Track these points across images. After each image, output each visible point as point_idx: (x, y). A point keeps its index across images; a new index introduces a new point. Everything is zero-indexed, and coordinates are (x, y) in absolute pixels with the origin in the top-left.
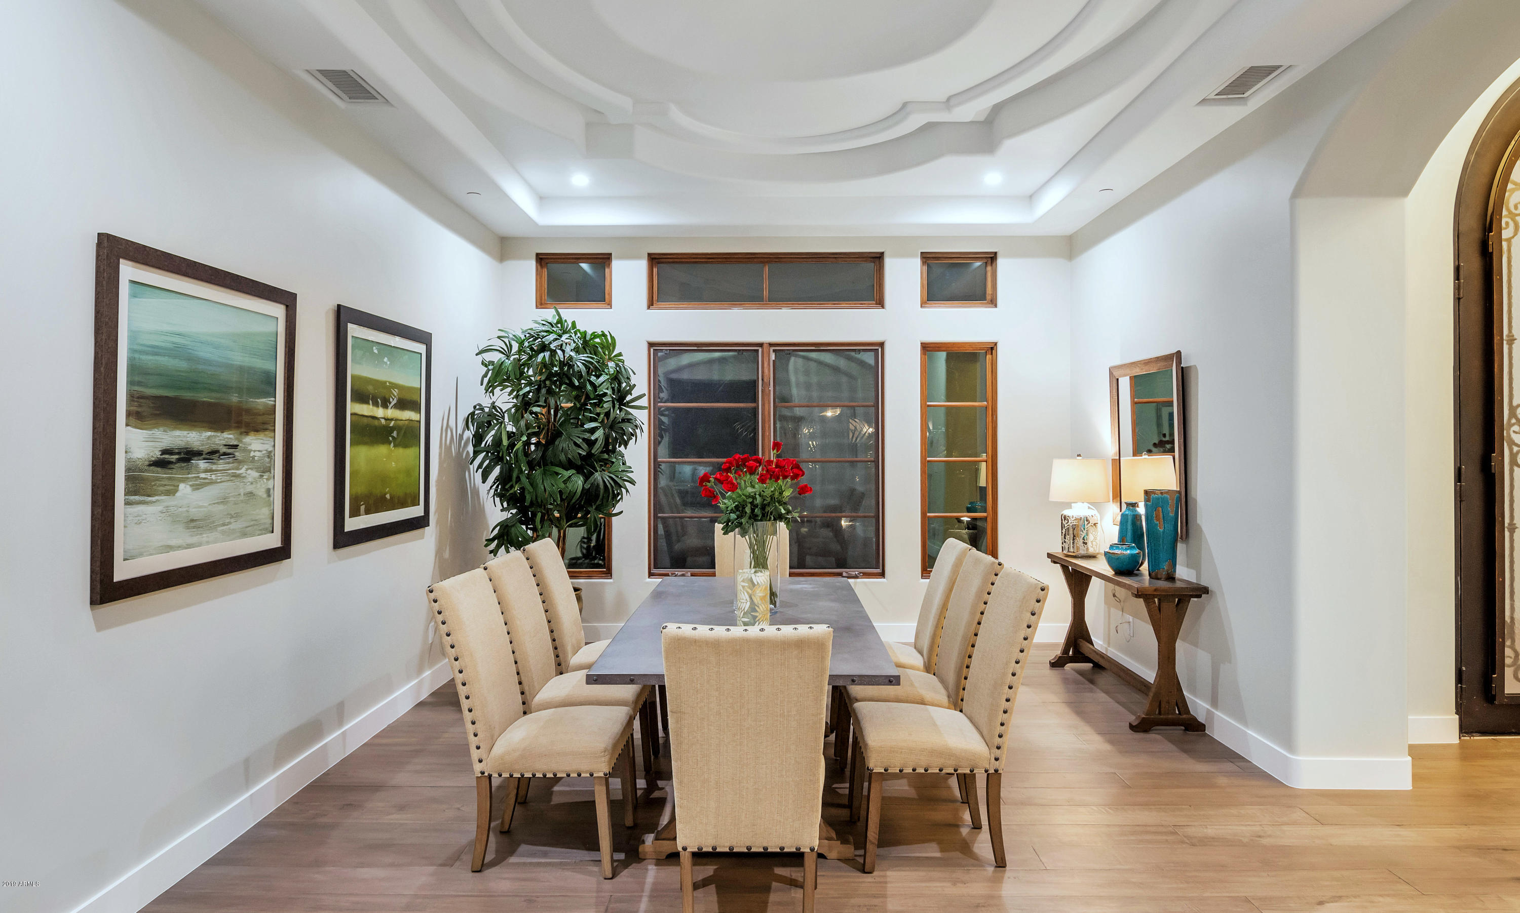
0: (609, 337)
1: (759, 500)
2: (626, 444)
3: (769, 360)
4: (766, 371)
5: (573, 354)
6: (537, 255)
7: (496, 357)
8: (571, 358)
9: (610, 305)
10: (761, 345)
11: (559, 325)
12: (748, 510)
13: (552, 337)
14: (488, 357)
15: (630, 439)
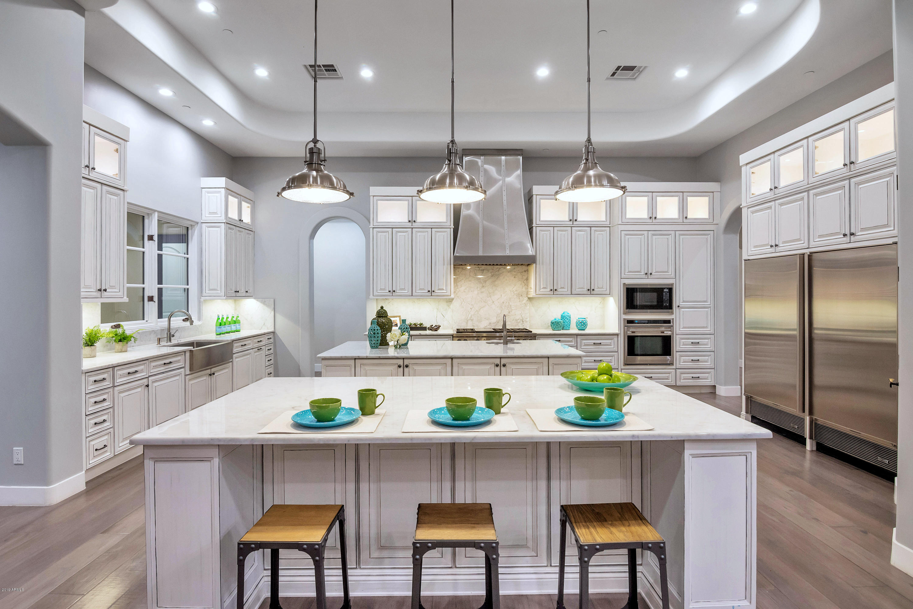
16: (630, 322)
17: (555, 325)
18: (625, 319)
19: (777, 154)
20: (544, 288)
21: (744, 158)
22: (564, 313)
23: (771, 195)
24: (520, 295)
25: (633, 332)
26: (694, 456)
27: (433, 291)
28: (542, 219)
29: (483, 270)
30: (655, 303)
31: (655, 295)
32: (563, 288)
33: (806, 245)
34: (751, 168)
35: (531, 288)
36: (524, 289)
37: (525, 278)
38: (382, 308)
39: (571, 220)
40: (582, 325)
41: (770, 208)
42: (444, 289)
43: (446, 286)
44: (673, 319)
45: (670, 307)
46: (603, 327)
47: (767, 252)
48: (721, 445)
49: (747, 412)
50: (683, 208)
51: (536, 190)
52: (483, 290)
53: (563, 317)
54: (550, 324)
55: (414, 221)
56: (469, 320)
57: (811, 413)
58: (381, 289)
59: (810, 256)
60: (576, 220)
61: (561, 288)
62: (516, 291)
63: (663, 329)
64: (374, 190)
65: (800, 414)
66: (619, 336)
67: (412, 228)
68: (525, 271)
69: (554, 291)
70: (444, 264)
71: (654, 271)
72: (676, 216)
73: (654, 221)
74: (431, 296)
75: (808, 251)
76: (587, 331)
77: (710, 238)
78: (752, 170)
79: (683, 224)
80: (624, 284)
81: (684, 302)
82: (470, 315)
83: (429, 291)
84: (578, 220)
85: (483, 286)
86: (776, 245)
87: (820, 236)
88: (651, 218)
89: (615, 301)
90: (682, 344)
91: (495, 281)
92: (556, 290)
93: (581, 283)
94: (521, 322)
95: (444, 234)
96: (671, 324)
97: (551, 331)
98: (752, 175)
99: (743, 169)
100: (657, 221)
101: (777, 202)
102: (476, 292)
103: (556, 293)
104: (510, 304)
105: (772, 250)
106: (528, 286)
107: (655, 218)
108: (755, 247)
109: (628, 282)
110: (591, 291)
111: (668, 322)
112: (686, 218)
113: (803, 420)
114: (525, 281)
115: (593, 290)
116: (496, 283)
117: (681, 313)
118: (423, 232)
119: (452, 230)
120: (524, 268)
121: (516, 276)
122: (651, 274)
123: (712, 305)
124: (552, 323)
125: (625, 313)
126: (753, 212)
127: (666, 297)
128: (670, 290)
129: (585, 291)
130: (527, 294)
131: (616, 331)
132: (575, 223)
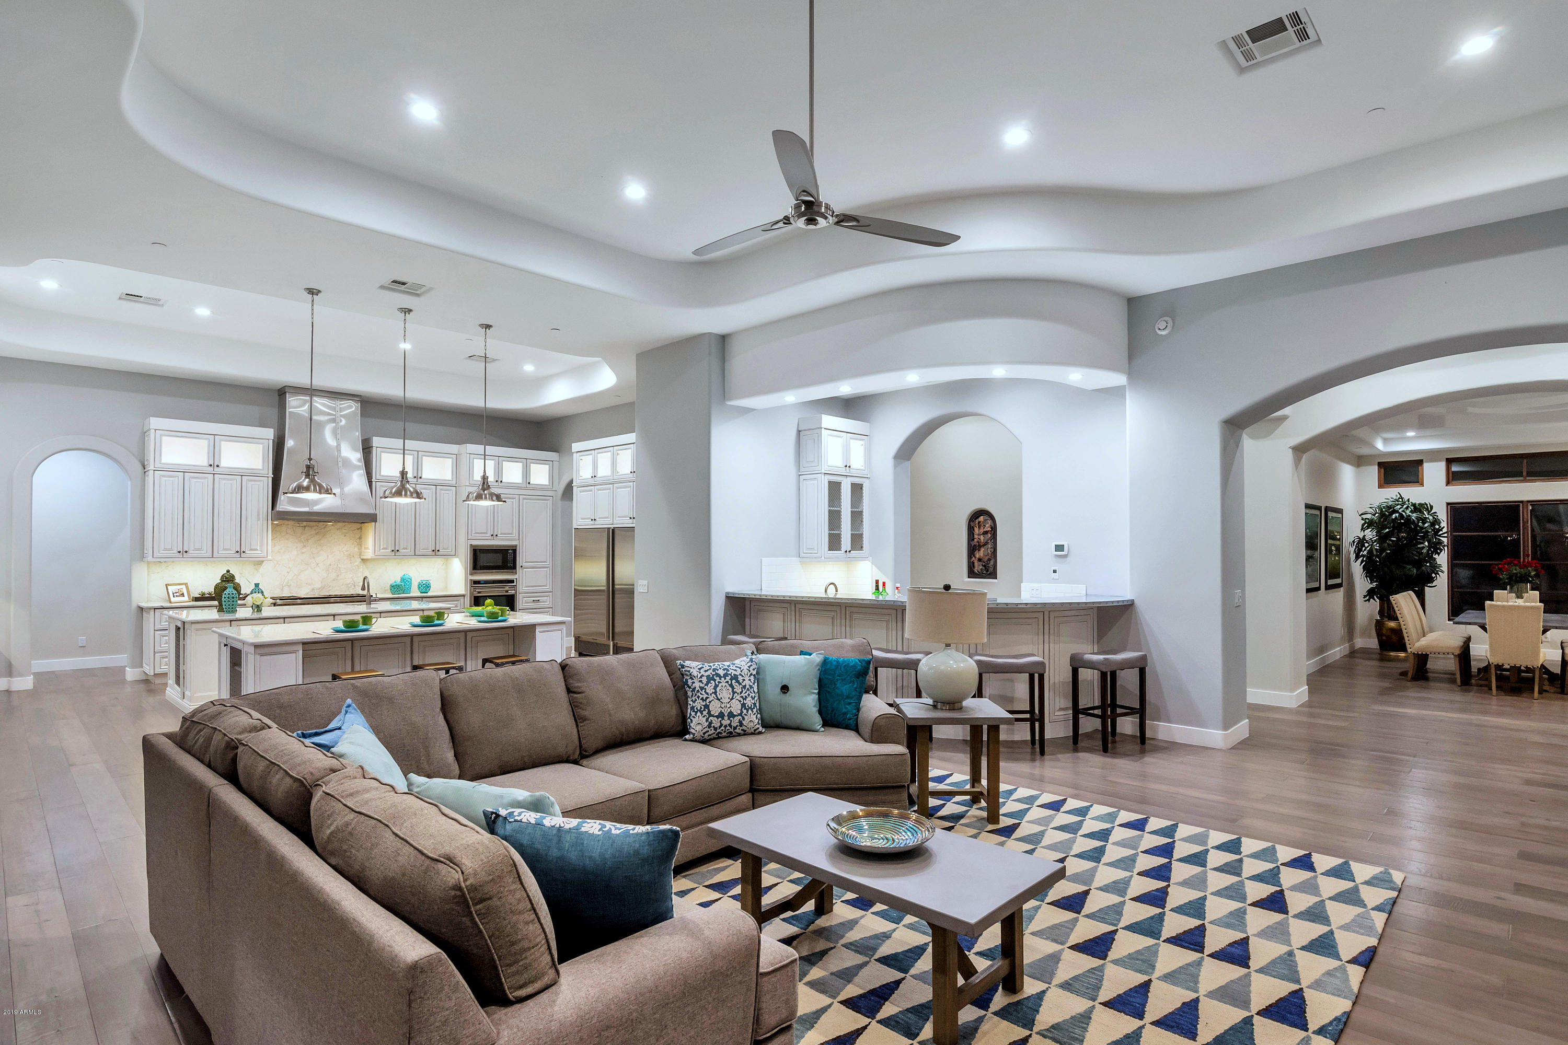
0: (1429, 505)
1: (1519, 575)
2: (1439, 555)
3: (1527, 509)
4: (1525, 515)
5: (1410, 514)
6: (1379, 463)
7: (1369, 516)
8: (1409, 516)
9: (1422, 485)
10: (1522, 502)
11: (1401, 500)
12: (1514, 578)
13: (1399, 507)
14: (1364, 516)
15: (1441, 552)
16: (476, 582)
17: (395, 588)
18: (471, 580)
19: (596, 451)
20: (383, 549)
21: (576, 447)
22: (404, 575)
23: (592, 481)
24: (351, 556)
25: (479, 593)
26: (541, 632)
27: (244, 552)
28: (382, 474)
29: (305, 527)
30: (501, 564)
31: (500, 556)
32: (406, 549)
33: (611, 523)
34: (580, 456)
35: (367, 548)
36: (356, 549)
37: (357, 536)
38: (228, 571)
39: (415, 477)
40: (425, 587)
41: (591, 491)
42: (258, 549)
43: (262, 545)
44: (516, 579)
45: (514, 567)
46: (446, 588)
47: (588, 524)
48: (549, 626)
49: (575, 651)
50: (526, 473)
51: (376, 441)
52: (304, 550)
53: (403, 580)
54: (389, 587)
55: (218, 466)
56: (285, 585)
57: (613, 640)
58: (165, 549)
59: (613, 531)
60: (421, 478)
61: (404, 549)
62: (347, 551)
63: (507, 588)
64: (155, 422)
65: (606, 643)
66: (466, 597)
67: (214, 474)
68: (358, 529)
69: (395, 551)
70: (258, 520)
71: (499, 533)
72: (520, 481)
73: (500, 484)
74: (241, 557)
75: (612, 526)
76: (429, 594)
77: (549, 503)
78: (581, 458)
79: (526, 488)
80: (471, 545)
81: (526, 562)
82: (286, 581)
83: (237, 552)
84: (423, 477)
85: (305, 546)
86: (595, 520)
87: (619, 517)
88: (497, 481)
89: (461, 562)
90: (524, 602)
91: (320, 540)
92: (398, 551)
93: (426, 543)
94: (353, 587)
95: (259, 483)
96: (515, 584)
97: (390, 596)
98: (581, 461)
99: (575, 454)
100: (502, 484)
101: (596, 487)
102: (295, 553)
103: (397, 553)
104: (339, 565)
105: (592, 522)
106: (361, 545)
107: (501, 482)
108: (582, 519)
109: (475, 543)
110: (436, 552)
111: (512, 581)
112: (529, 483)
113: (609, 645)
114: (358, 541)
115: (438, 551)
116: (322, 542)
117: (524, 573)
118: (228, 479)
119: (270, 480)
120: (358, 525)
121: (347, 535)
122: (497, 535)
123: (551, 565)
124: (392, 586)
125: (471, 574)
126: (581, 492)
127: (510, 557)
128: (515, 551)
129: (429, 552)
130: (360, 554)
131: (463, 592)
132: (419, 480)
